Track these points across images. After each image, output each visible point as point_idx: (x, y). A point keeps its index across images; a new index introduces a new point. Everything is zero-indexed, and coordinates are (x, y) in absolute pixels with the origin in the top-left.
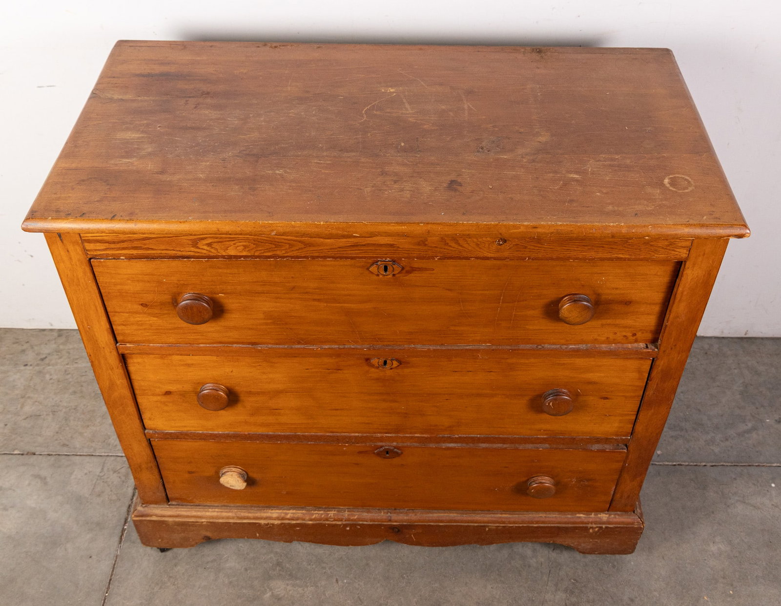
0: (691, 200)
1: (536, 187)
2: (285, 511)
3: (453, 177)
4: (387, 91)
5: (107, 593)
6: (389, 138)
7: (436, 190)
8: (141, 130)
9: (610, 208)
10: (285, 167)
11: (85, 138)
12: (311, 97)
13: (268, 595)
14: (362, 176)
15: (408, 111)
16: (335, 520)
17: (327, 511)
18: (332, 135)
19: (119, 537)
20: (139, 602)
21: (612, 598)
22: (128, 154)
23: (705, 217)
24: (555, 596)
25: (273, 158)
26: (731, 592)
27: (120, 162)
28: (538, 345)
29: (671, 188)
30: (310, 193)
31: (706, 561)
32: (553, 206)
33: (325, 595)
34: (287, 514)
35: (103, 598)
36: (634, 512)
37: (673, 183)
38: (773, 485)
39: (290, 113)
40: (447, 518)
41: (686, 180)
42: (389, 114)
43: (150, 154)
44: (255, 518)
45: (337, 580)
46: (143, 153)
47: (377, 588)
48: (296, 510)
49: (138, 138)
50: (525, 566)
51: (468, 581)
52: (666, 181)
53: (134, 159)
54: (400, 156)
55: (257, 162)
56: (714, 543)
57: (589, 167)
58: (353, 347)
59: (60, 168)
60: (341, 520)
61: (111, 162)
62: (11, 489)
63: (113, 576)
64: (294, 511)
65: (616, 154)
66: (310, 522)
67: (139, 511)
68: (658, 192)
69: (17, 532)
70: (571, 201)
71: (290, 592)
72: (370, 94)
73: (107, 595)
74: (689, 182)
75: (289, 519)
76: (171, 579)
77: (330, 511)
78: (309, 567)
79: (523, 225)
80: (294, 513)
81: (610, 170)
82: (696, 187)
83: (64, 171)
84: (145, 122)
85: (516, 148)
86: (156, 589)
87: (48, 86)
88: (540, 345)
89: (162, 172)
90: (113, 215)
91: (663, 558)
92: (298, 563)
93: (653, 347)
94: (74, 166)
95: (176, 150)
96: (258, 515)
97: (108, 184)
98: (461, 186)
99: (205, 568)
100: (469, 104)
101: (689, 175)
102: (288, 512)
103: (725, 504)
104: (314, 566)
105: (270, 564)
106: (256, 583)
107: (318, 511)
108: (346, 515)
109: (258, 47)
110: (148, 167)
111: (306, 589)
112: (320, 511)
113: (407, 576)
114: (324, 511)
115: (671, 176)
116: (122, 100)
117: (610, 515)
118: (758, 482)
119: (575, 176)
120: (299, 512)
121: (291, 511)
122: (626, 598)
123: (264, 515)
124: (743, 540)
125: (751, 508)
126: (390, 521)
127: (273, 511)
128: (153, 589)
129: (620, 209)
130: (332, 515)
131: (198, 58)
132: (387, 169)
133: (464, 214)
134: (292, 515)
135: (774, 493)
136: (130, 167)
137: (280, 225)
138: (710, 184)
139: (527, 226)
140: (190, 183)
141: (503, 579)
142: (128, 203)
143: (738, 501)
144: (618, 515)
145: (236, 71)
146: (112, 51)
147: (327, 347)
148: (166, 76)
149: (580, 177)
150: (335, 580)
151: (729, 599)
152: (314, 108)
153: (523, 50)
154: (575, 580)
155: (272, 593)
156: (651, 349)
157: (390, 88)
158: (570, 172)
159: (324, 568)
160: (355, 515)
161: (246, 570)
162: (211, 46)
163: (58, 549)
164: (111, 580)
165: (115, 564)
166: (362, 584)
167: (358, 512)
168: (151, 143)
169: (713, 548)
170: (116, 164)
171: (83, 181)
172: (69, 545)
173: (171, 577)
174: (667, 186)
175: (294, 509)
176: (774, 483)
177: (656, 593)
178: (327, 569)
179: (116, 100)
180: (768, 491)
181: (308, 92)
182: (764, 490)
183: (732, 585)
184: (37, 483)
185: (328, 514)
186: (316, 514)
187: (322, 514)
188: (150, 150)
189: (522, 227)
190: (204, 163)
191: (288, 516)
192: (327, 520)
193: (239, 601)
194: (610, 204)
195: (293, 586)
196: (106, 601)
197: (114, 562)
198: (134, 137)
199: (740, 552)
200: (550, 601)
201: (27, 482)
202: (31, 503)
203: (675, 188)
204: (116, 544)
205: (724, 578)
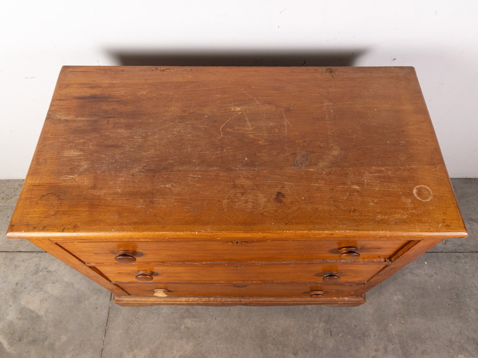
0: (431, 208)
1: (332, 198)
2: (188, 298)
3: (278, 190)
4: (235, 109)
5: (106, 327)
6: (238, 153)
7: (268, 201)
8: (80, 148)
9: (379, 216)
10: (171, 182)
11: (44, 157)
12: (187, 116)
13: (183, 327)
14: (221, 189)
15: (249, 128)
16: (213, 302)
17: (210, 298)
18: (201, 151)
19: (110, 297)
20: (122, 332)
21: (346, 325)
22: (72, 172)
23: (440, 225)
24: (319, 325)
25: (164, 173)
26: (403, 322)
27: (67, 178)
28: (324, 260)
29: (418, 198)
30: (188, 205)
31: (392, 305)
32: (343, 216)
33: (210, 326)
34: (189, 299)
35: (105, 330)
36: (361, 296)
37: (419, 193)
38: (426, 263)
39: (174, 131)
40: (269, 300)
41: (427, 190)
42: (237, 131)
43: (86, 170)
44: (173, 301)
45: (216, 318)
46: (81, 169)
47: (235, 322)
48: (194, 298)
49: (78, 156)
50: (305, 309)
51: (278, 317)
52: (415, 191)
53: (76, 176)
54: (245, 170)
55: (154, 176)
56: (396, 295)
57: (365, 179)
58: (219, 263)
59: (29, 184)
60: (217, 302)
61: (61, 179)
62: (55, 272)
63: (109, 318)
64: (193, 298)
65: (382, 166)
66: (201, 303)
67: (116, 299)
68: (410, 201)
69: (61, 295)
70: (355, 211)
71: (194, 325)
72: (225, 112)
73: (106, 328)
74: (429, 192)
75: (190, 302)
76: (137, 320)
77: (211, 298)
78: (202, 311)
79: (324, 233)
80: (193, 299)
81: (379, 182)
82: (434, 196)
83: (31, 187)
84: (82, 140)
85: (318, 162)
86: (130, 325)
87: (31, 78)
88: (325, 260)
89: (94, 187)
90: (63, 228)
91: (371, 303)
92: (197, 309)
93: (389, 261)
94: (37, 182)
95: (102, 167)
96: (175, 300)
97: (59, 199)
98: (284, 197)
100: (287, 121)
101: (429, 186)
102: (190, 298)
103: (402, 274)
104: (204, 311)
105: (183, 310)
106: (177, 320)
107: (205, 298)
108: (219, 300)
109: (152, 70)
110: (85, 182)
111: (201, 323)
112: (206, 298)
113: (249, 316)
114: (208, 298)
115: (417, 187)
116: (66, 120)
117: (349, 298)
118: (419, 261)
119: (357, 187)
120: (195, 298)
121: (192, 298)
122: (353, 326)
123: (179, 300)
124: (410, 293)
125: (415, 276)
126: (241, 302)
127: (183, 298)
128: (128, 325)
129: (386, 217)
130: (212, 300)
131: (115, 82)
132: (237, 182)
133: (286, 224)
134: (192, 300)
135: (426, 267)
136: (73, 183)
137: (170, 234)
138: (442, 194)
139: (327, 234)
140: (112, 197)
141: (294, 316)
142: (73, 216)
143: (408, 272)
144: (354, 298)
145: (138, 93)
146: (59, 76)
147: (204, 263)
148: (94, 98)
149: (360, 188)
150: (215, 318)
151: (402, 325)
152: (189, 126)
153: (320, 70)
154: (329, 316)
155: (185, 326)
156: (388, 262)
157: (237, 107)
158: (353, 183)
159: (209, 312)
160: (223, 300)
161: (172, 313)
162: (122, 71)
163: (81, 304)
164: (108, 320)
165: (109, 312)
166: (227, 320)
167: (225, 298)
168: (86, 161)
169: (396, 298)
170: (65, 180)
171: (43, 196)
172: (86, 302)
173: (136, 318)
174: (415, 196)
175: (193, 297)
176: (427, 262)
177: (367, 323)
178: (211, 312)
179: (63, 120)
180: (423, 266)
181: (185, 111)
182: (422, 266)
183: (404, 318)
184: (68, 268)
185: (210, 299)
186: (204, 299)
187: (207, 299)
188: (86, 167)
189: (323, 235)
190: (120, 179)
191: (190, 301)
192: (210, 302)
193: (170, 330)
194: (380, 213)
195: (195, 321)
196: (106, 331)
197: (108, 311)
198: (75, 155)
199: (408, 300)
200: (317, 327)
201: (63, 268)
202: (66, 279)
203: (420, 197)
204: (109, 301)
205: (400, 314)
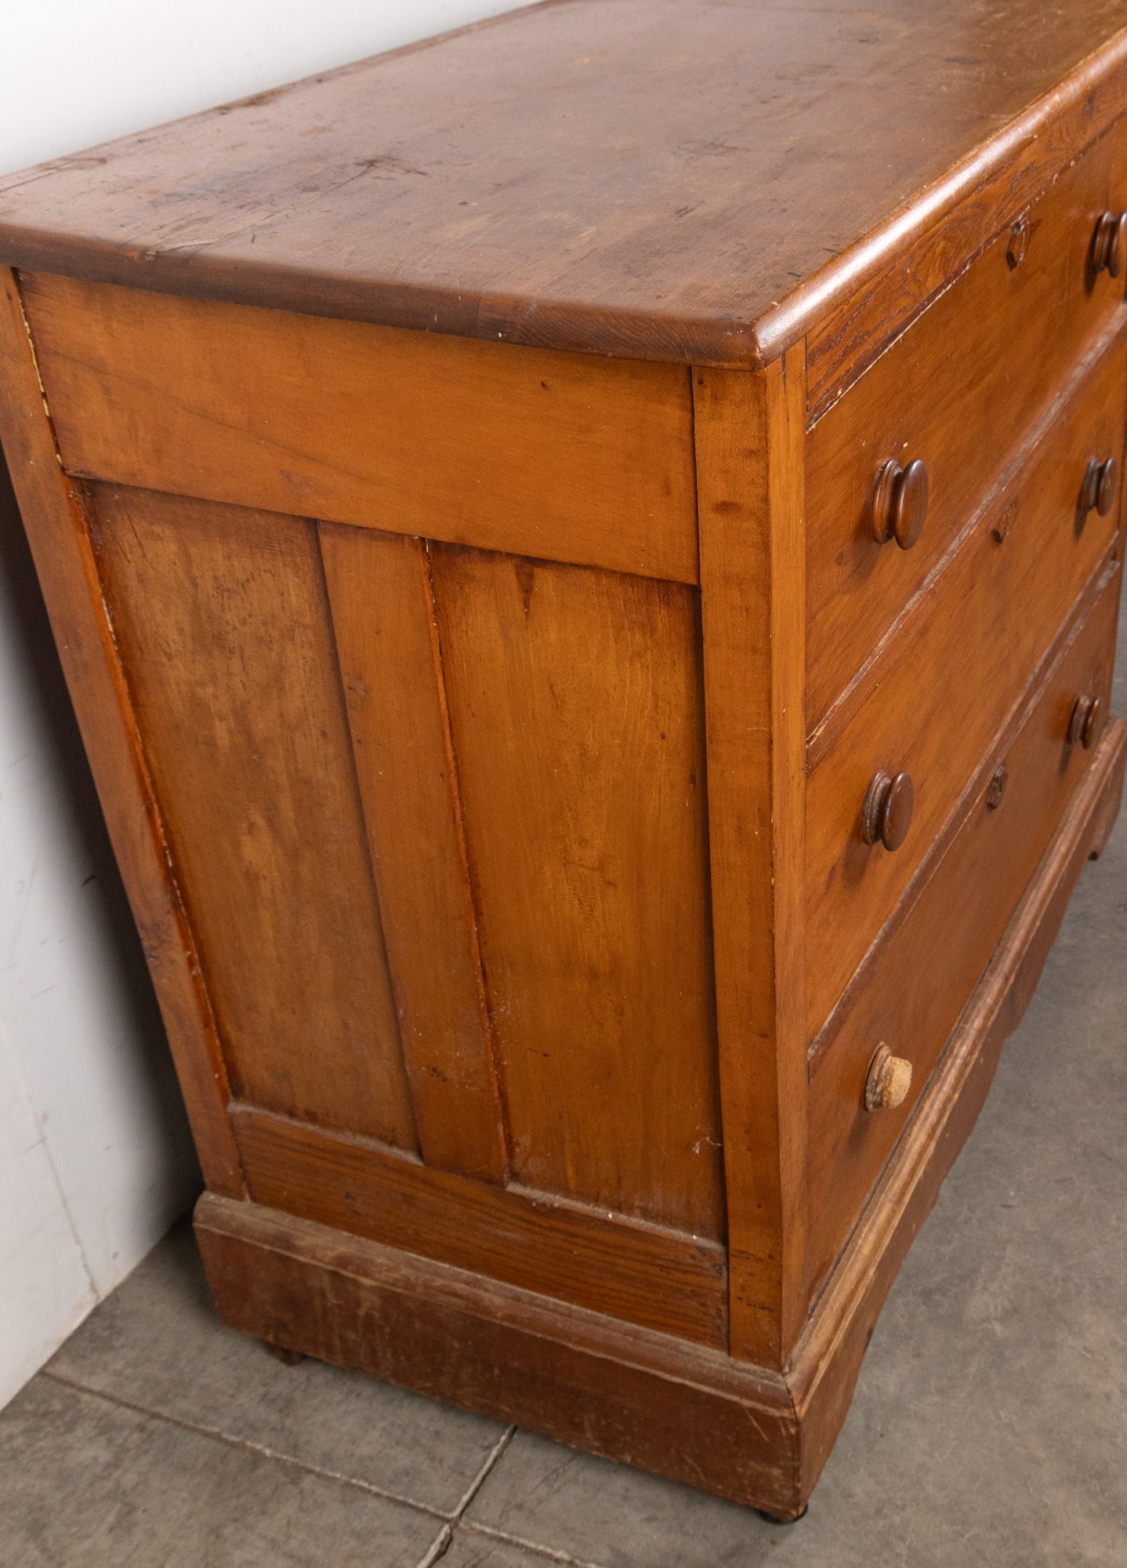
33: (1033, 1233)
47: (1045, 1150)
71: (1005, 1287)
76: (887, 1511)
99: (882, 1436)
106: (959, 1344)
113: (1036, 1101)
150: (1003, 1209)
159: (967, 1221)
166: (1027, 1170)
173: (878, 1512)
178: (972, 1215)
193: (994, 1383)
195: (990, 1279)
